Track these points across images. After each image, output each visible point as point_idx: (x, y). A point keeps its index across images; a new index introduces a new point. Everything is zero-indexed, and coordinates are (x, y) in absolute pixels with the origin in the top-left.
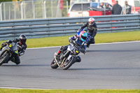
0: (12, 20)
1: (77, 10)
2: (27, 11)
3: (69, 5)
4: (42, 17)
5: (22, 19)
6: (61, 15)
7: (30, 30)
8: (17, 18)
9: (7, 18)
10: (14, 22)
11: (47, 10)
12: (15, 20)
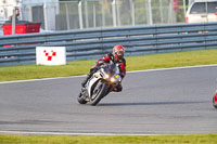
0: (99, 29)
1: (199, 12)
2: (122, 13)
3: (187, 4)
4: (146, 23)
5: (115, 27)
6: (175, 19)
8: (107, 24)
9: (91, 25)
10: (102, 31)
11: (154, 11)
12: (104, 28)
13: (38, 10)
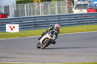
1: (78, 9)
2: (44, 9)
3: (73, 5)
4: (55, 13)
5: (41, 15)
6: (68, 12)
7: (47, 23)
8: (37, 14)
9: (30, 15)
10: (35, 17)
11: (58, 8)
13: (7, 8)
